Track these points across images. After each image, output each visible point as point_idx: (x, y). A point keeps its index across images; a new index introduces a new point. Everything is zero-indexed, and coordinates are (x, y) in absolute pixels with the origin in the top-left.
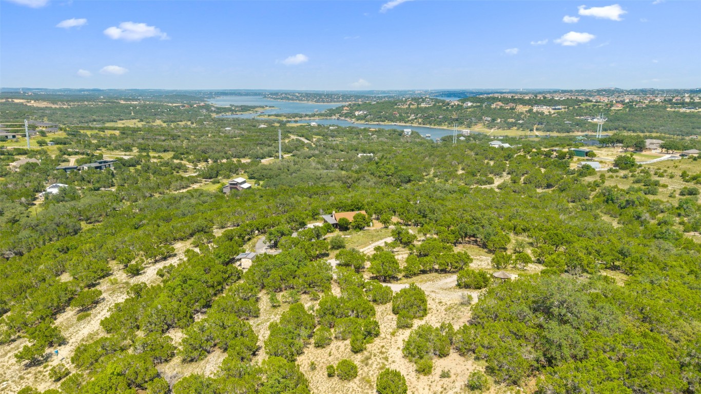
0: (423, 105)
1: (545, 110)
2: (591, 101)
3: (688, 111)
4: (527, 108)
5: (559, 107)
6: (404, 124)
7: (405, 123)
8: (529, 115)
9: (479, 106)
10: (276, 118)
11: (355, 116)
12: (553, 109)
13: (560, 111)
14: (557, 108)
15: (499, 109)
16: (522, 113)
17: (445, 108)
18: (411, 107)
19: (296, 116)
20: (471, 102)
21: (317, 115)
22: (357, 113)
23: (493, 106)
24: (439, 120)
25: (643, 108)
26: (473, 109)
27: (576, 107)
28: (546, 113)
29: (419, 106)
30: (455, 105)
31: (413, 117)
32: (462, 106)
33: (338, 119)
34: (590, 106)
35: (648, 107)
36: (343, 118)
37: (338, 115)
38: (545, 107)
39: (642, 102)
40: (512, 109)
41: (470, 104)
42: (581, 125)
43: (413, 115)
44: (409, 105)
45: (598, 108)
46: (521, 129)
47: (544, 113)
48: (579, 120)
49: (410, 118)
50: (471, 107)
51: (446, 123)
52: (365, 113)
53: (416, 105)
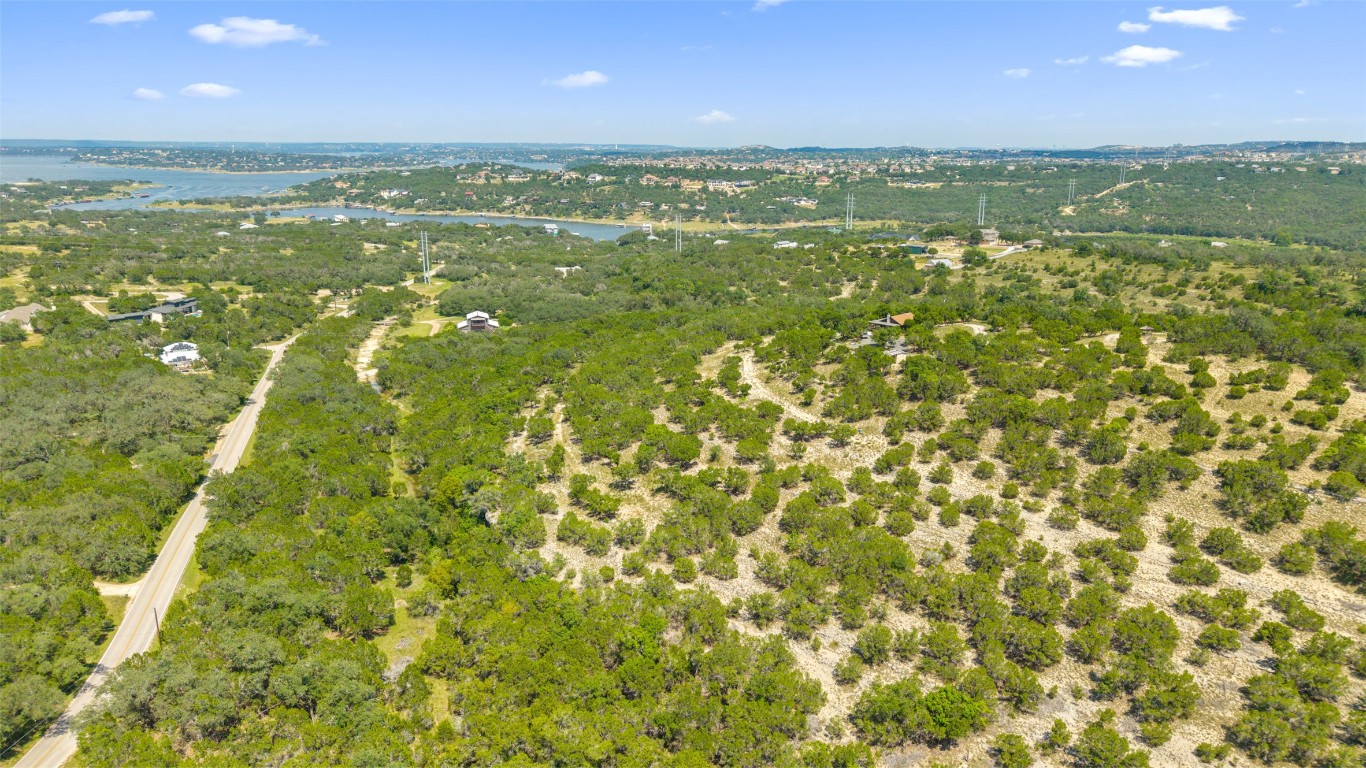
0: (512, 179)
1: (726, 187)
2: (783, 173)
3: (914, 186)
4: (697, 186)
5: (744, 182)
6: (498, 215)
7: (500, 211)
8: (704, 196)
9: (618, 182)
10: (200, 206)
11: (383, 199)
12: (740, 186)
13: (748, 188)
14: (742, 183)
15: (656, 187)
16: (694, 194)
18: (492, 182)
20: (600, 174)
22: (385, 195)
23: (644, 182)
25: (858, 183)
26: (610, 187)
27: (768, 182)
28: (730, 192)
29: (507, 180)
30: (571, 178)
31: (509, 200)
32: (584, 181)
34: (785, 180)
35: (862, 181)
36: (359, 205)
38: (724, 183)
40: (676, 186)
41: (599, 178)
42: (787, 210)
43: (509, 198)
44: (489, 180)
45: (797, 183)
46: (708, 220)
47: (726, 193)
48: (782, 203)
49: (506, 203)
50: (603, 183)
51: (579, 212)
52: (404, 193)
53: (498, 180)
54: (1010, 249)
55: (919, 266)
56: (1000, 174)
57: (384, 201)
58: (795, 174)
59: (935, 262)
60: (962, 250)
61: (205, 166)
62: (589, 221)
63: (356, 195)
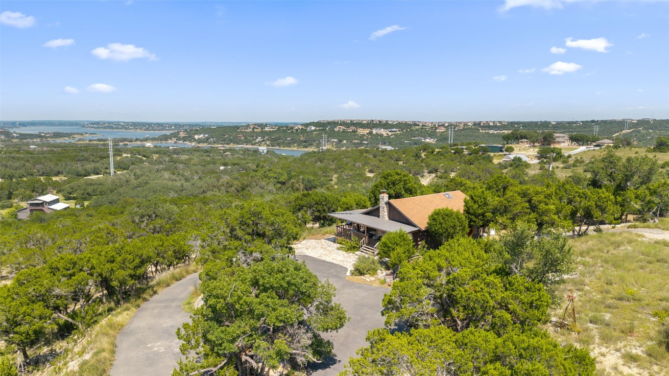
0: (266, 129)
1: (383, 132)
2: (418, 125)
3: (495, 132)
4: (366, 131)
5: (394, 130)
6: (250, 146)
7: (252, 145)
8: (370, 136)
9: (323, 130)
11: (195, 139)
12: (390, 131)
13: (396, 133)
14: (393, 130)
15: (342, 132)
16: (364, 135)
17: (289, 131)
18: (255, 130)
19: (124, 141)
20: (314, 126)
22: (196, 137)
23: (336, 129)
24: (288, 142)
25: (461, 130)
26: (318, 132)
27: (409, 130)
28: (385, 135)
29: (264, 130)
30: (299, 128)
31: (259, 139)
32: (306, 130)
33: (175, 143)
34: (419, 129)
35: (464, 129)
36: (181, 142)
37: (174, 140)
38: (382, 130)
39: (458, 126)
40: (354, 131)
41: (313, 128)
42: (417, 143)
44: (253, 129)
45: (425, 131)
47: (383, 134)
48: (414, 140)
49: (258, 140)
50: (315, 130)
51: (295, 145)
52: (206, 136)
53: (259, 130)
54: (583, 148)
55: (496, 161)
56: (547, 126)
57: (195, 140)
58: (425, 126)
59: (512, 156)
60: (537, 150)
61: (137, 129)
62: (300, 149)
63: (183, 138)
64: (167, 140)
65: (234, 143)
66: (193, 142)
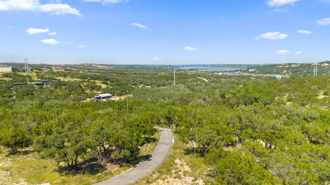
0: (293, 66)
7: (280, 75)
17: (308, 67)
19: (215, 72)
20: (328, 63)
21: (228, 72)
22: (250, 70)
29: (291, 66)
30: (315, 65)
32: (320, 66)
33: (239, 73)
36: (242, 73)
37: (239, 72)
41: (326, 65)
43: (285, 71)
44: (284, 66)
50: (328, 66)
52: (255, 70)
53: (288, 66)
63: (244, 71)
64: (236, 72)
65: (269, 74)
66: (248, 73)
